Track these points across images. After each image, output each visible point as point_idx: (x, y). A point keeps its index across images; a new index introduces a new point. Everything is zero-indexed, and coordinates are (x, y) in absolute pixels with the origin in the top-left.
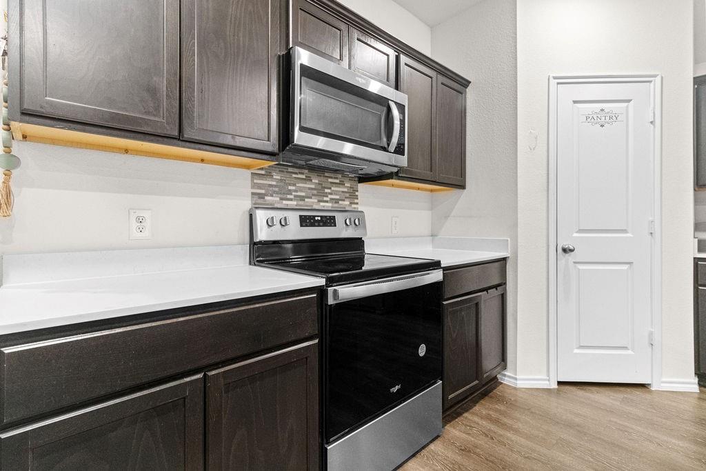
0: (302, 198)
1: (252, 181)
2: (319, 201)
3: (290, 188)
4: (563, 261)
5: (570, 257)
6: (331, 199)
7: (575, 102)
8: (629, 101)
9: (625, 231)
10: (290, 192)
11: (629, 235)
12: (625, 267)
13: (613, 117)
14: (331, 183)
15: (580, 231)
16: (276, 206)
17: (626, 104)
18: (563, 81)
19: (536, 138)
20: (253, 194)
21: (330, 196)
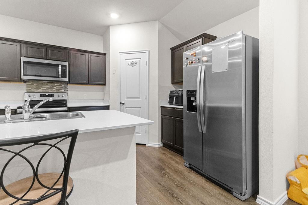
0: (45, 90)
1: (27, 86)
2: (51, 90)
3: (40, 87)
4: (122, 107)
5: (124, 106)
6: (56, 90)
7: (126, 59)
8: (140, 58)
9: (139, 98)
10: (40, 88)
11: (140, 99)
12: (139, 109)
13: (136, 64)
14: (56, 85)
15: (127, 98)
16: (35, 92)
17: (140, 59)
18: (122, 53)
19: (115, 71)
20: (27, 89)
21: (56, 89)
